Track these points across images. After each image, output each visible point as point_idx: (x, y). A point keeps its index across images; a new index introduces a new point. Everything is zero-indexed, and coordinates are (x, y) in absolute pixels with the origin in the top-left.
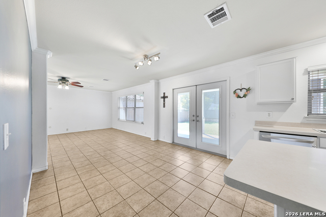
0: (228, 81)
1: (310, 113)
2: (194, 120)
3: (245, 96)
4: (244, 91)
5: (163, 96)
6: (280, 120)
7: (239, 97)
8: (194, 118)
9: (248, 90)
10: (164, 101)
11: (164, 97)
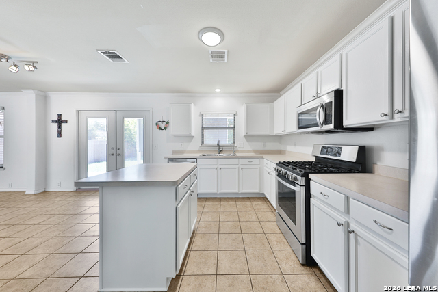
0: (151, 112)
1: (203, 143)
2: (113, 155)
3: (165, 128)
4: (164, 123)
5: (56, 118)
6: (188, 149)
7: (160, 129)
8: (114, 152)
9: (167, 123)
10: (60, 127)
11: (60, 121)
